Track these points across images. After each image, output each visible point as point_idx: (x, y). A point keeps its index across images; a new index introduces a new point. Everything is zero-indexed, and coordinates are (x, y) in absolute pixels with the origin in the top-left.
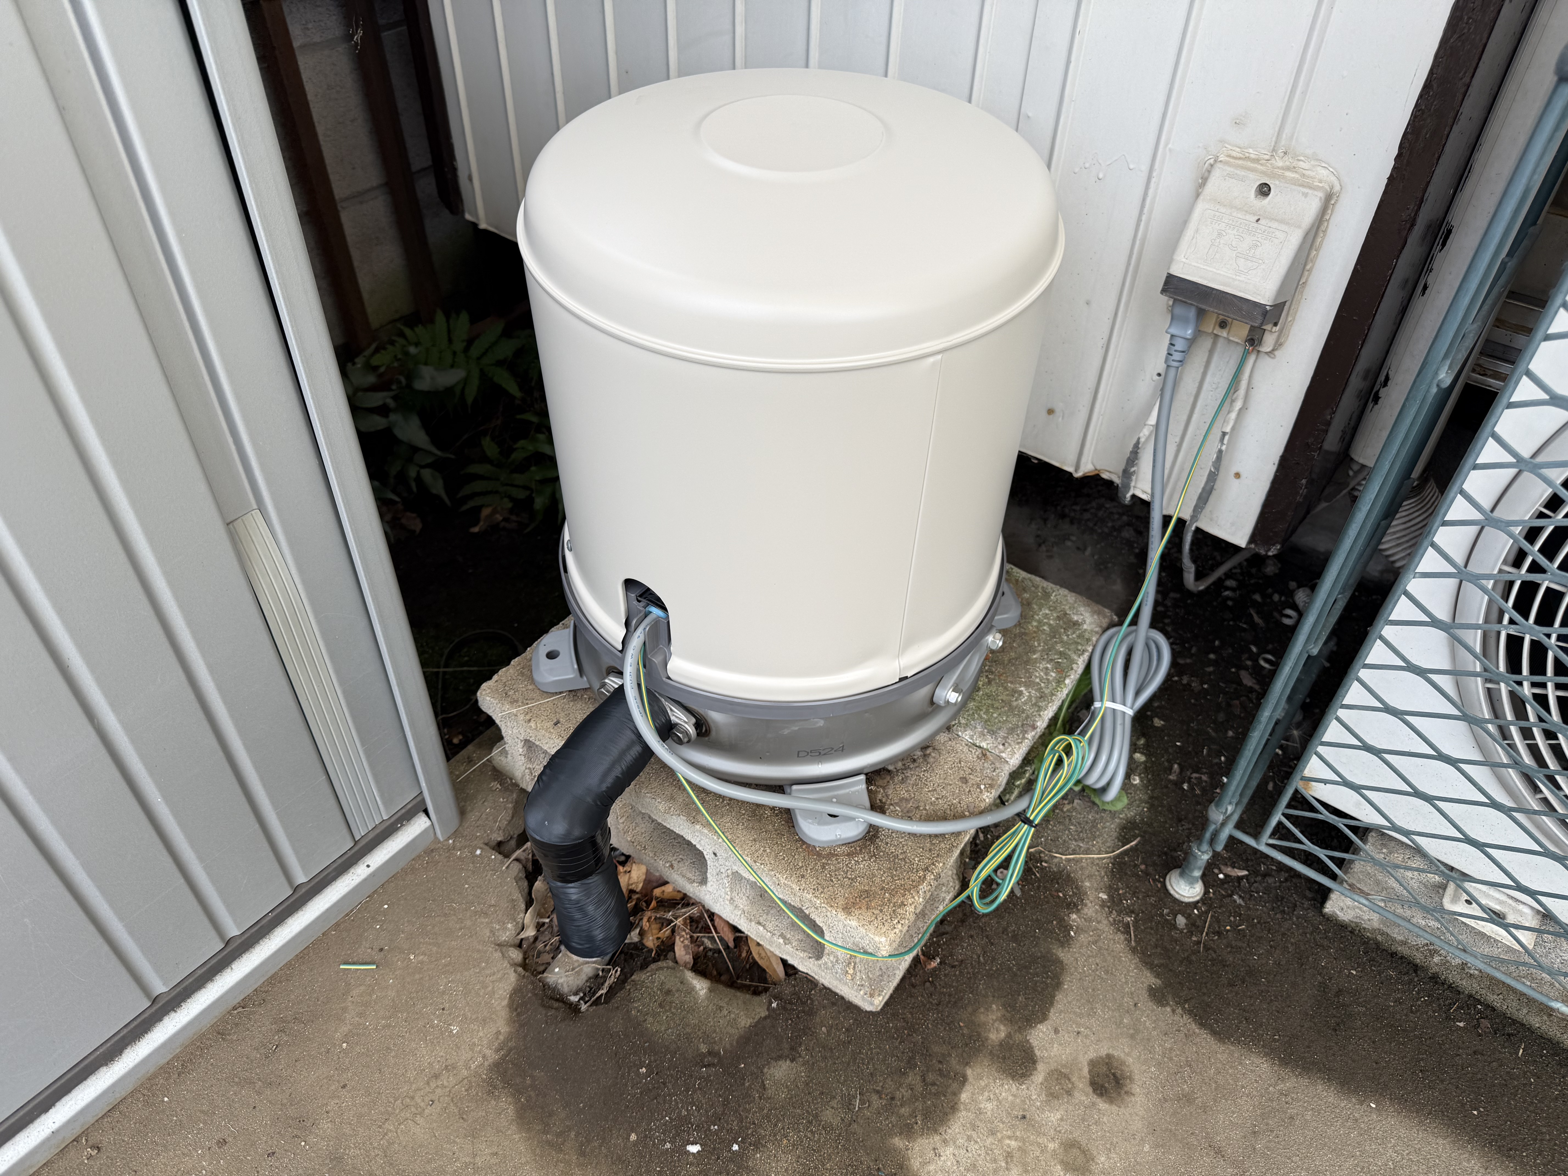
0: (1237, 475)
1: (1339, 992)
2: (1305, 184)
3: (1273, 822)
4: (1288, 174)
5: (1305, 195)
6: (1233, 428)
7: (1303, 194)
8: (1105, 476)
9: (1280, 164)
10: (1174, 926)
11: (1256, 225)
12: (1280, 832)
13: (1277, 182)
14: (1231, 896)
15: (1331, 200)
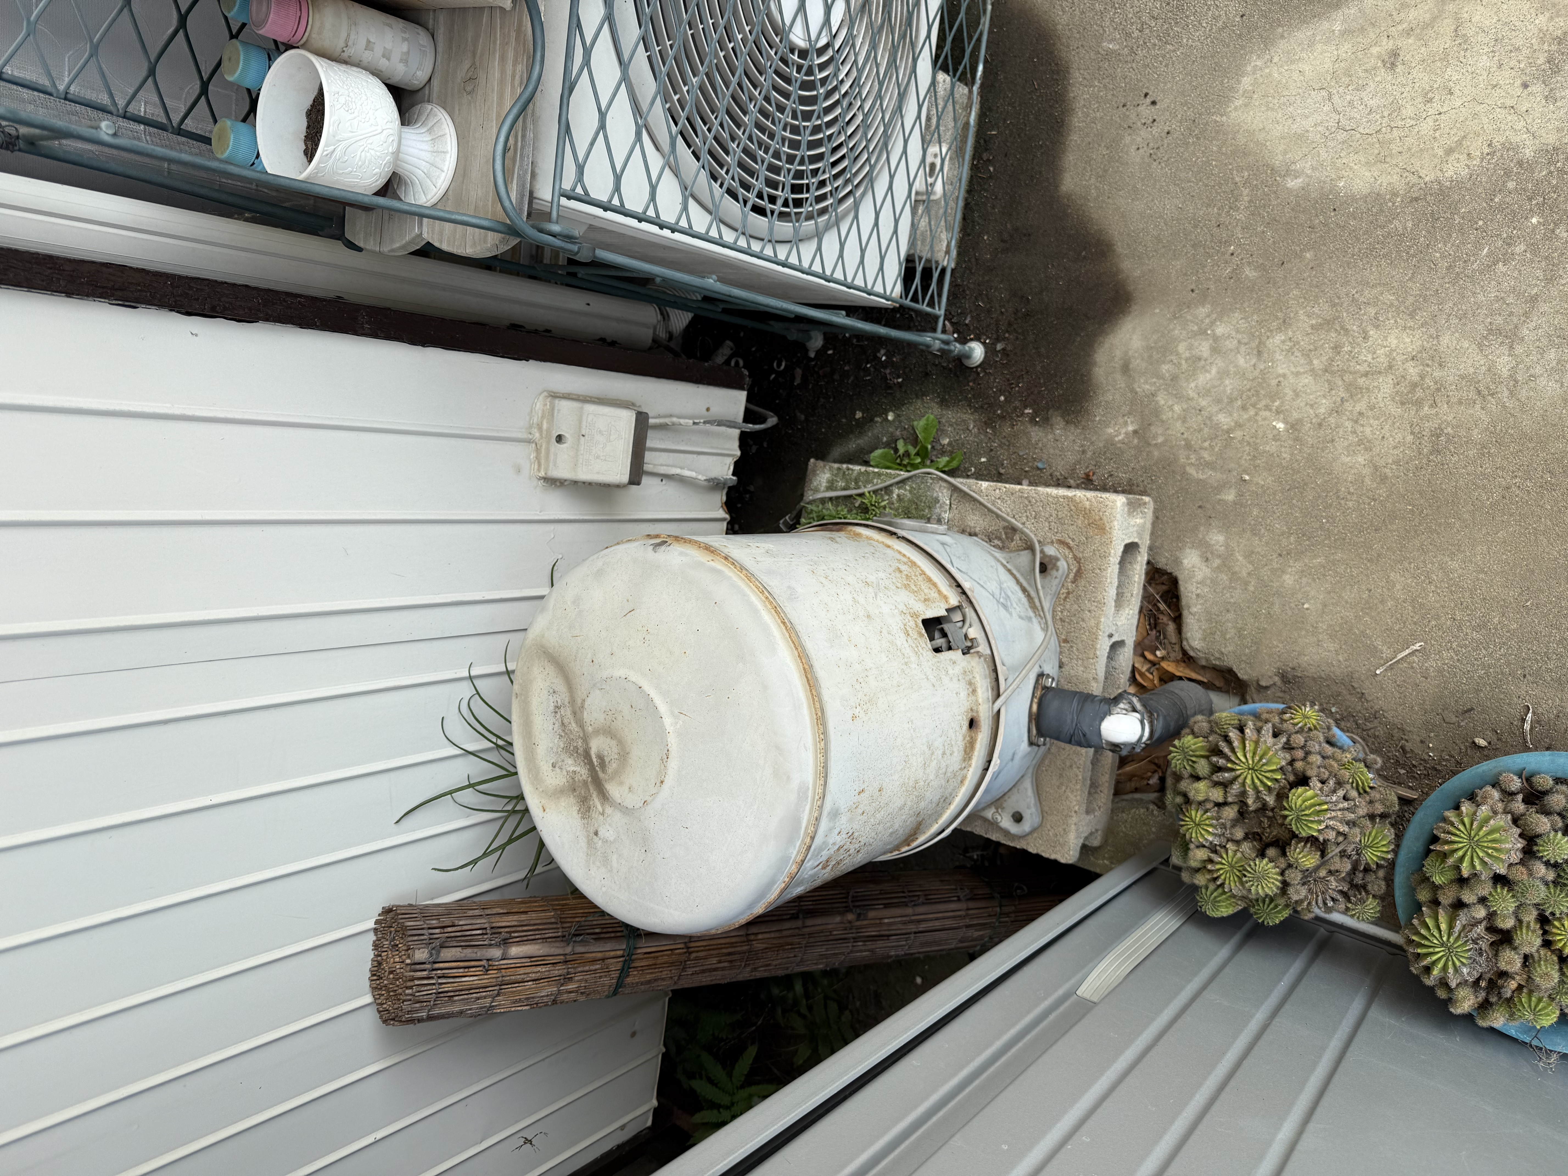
0: (708, 409)
1: (1003, 241)
2: (551, 414)
3: (929, 309)
4: (545, 426)
5: (559, 411)
6: (689, 419)
7: (558, 414)
8: (724, 499)
9: (537, 435)
10: (1004, 350)
11: (586, 436)
12: (931, 304)
13: (553, 432)
14: (967, 325)
15: (555, 396)
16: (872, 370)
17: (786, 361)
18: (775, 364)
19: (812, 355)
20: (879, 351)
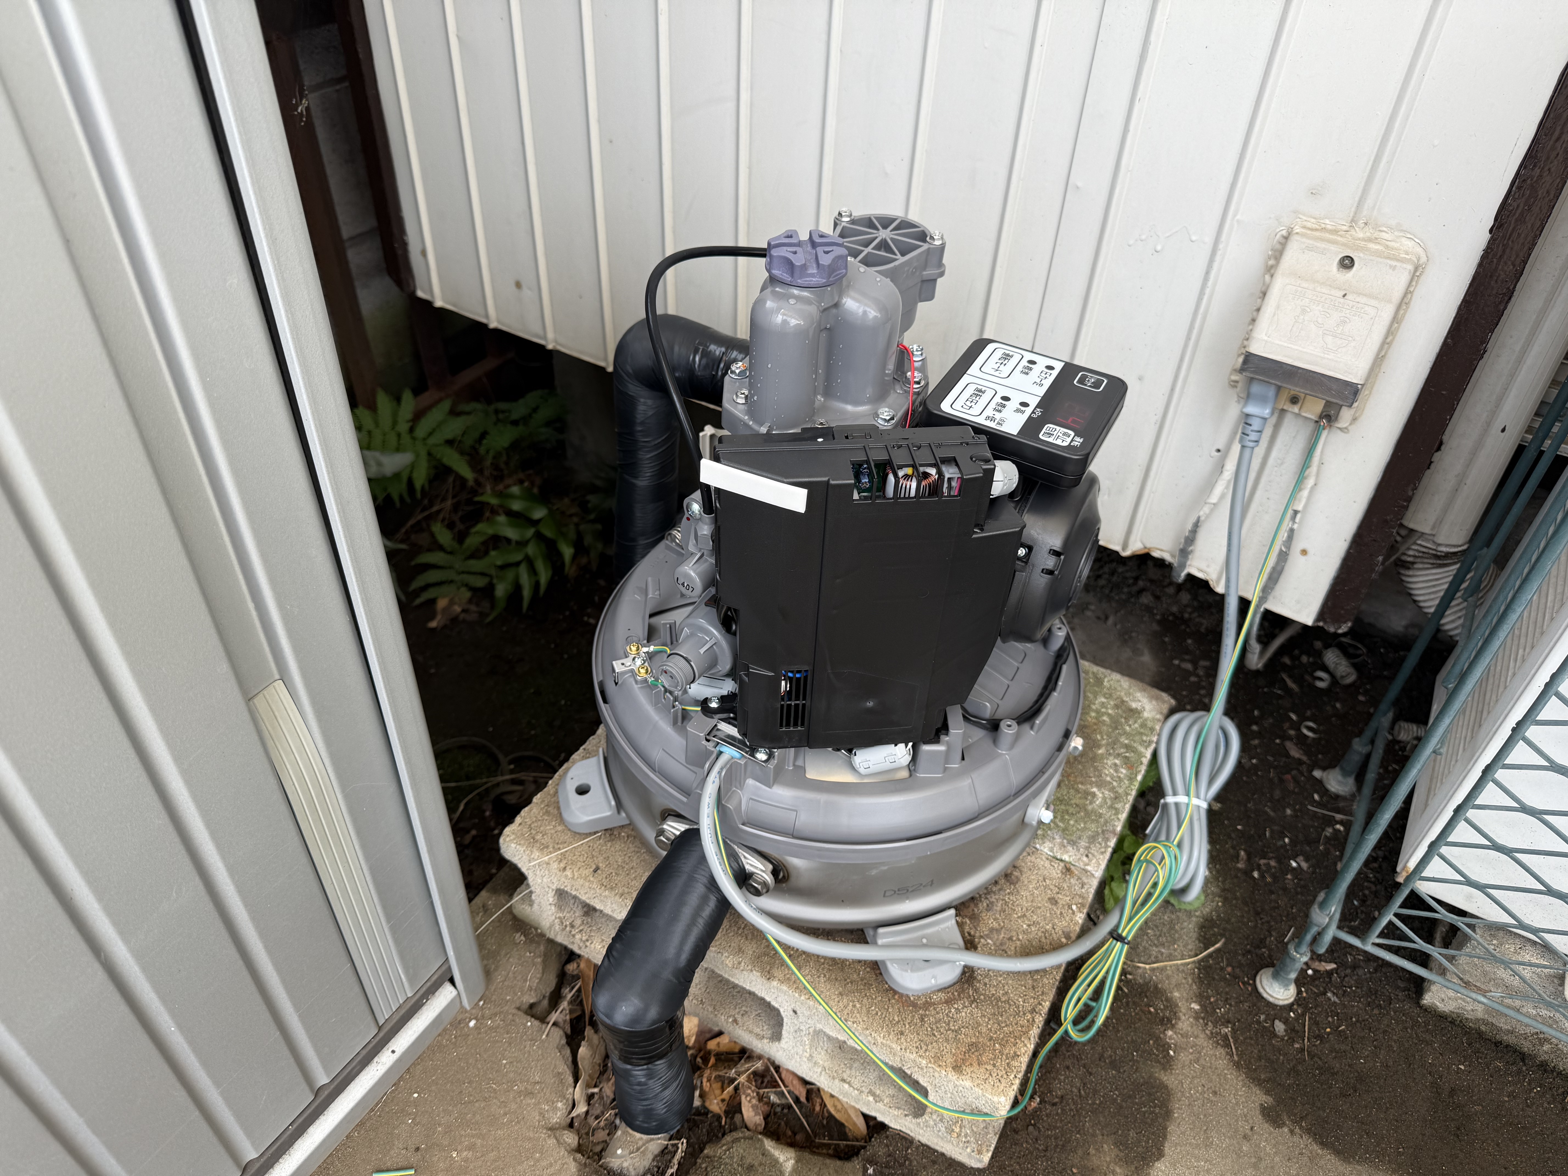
0: (1304, 552)
1: (1453, 1092)
2: (1391, 256)
3: (1384, 922)
4: (1371, 246)
5: (1394, 268)
6: (1306, 506)
7: (1391, 266)
8: (1156, 554)
9: (1361, 235)
10: (1274, 1035)
11: (1342, 300)
13: (1362, 255)
14: (1325, 994)
15: (1417, 272)
16: (1280, 843)
17: (1314, 739)
18: (1311, 724)
19: (1317, 774)
20: (1307, 860)
